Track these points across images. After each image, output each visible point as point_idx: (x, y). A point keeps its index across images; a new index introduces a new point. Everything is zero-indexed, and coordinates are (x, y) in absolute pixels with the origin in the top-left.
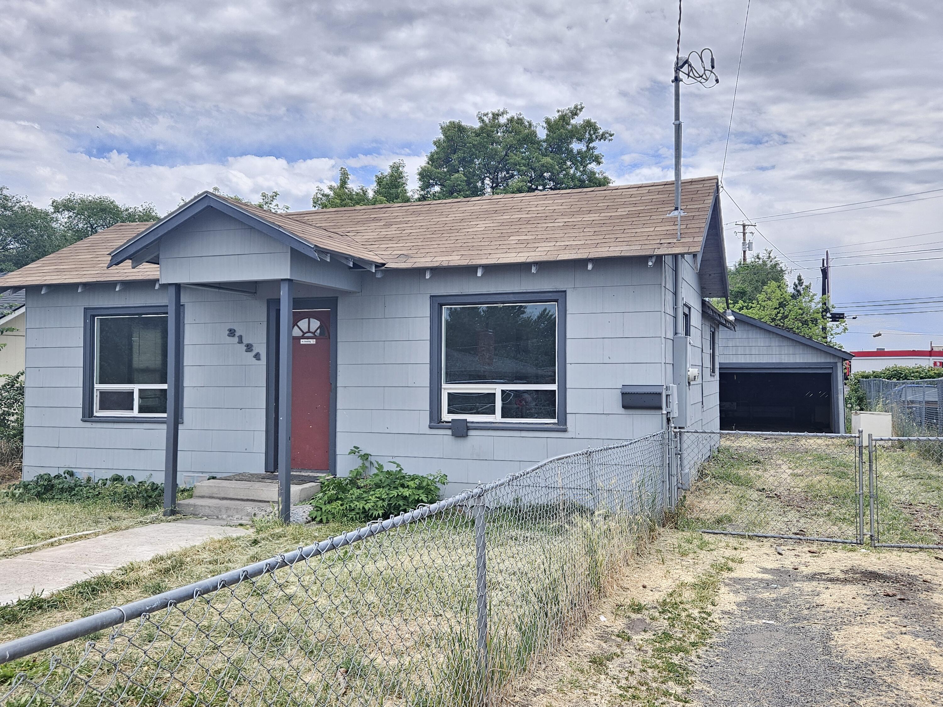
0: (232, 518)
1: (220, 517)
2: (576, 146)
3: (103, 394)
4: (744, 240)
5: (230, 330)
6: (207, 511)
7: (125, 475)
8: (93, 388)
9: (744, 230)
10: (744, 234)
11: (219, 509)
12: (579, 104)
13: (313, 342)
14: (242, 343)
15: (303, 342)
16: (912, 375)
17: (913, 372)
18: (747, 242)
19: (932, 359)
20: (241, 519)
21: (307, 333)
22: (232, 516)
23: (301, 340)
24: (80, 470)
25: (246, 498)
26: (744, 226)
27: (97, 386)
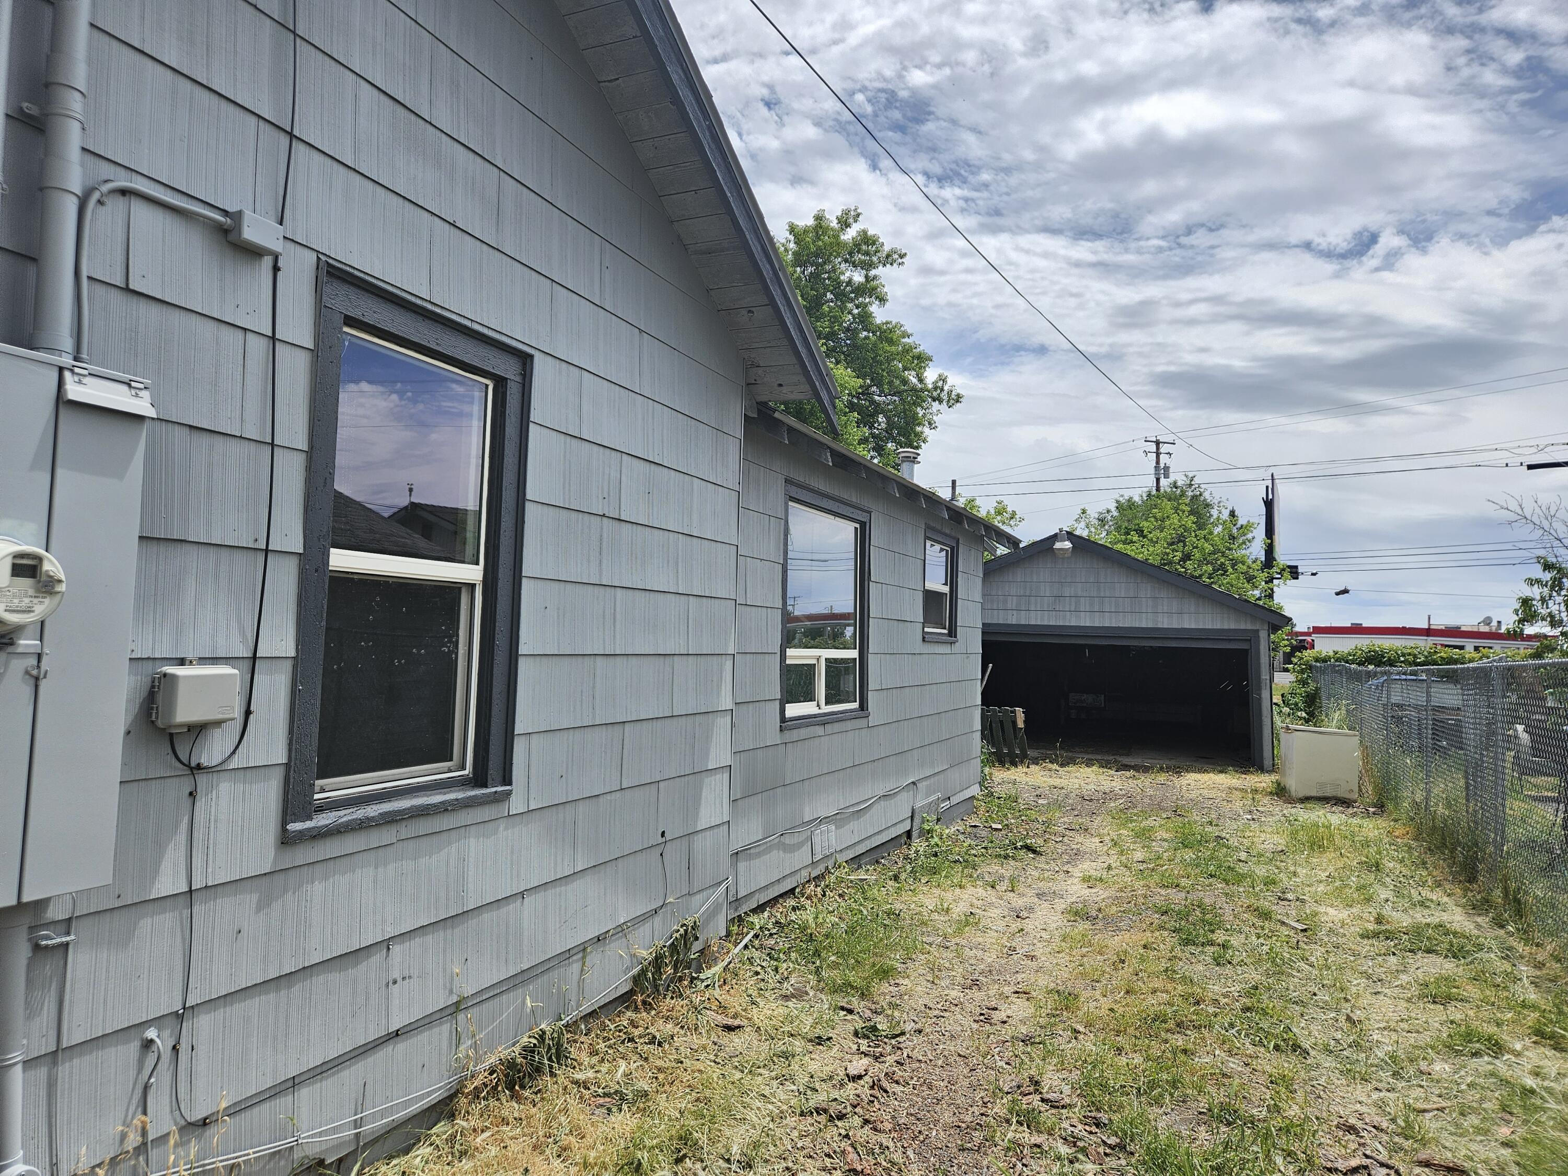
4: (1158, 462)
9: (1158, 448)
10: (1158, 454)
12: (853, 208)
16: (1402, 659)
17: (1403, 655)
18: (1162, 465)
19: (1431, 640)
26: (1158, 443)
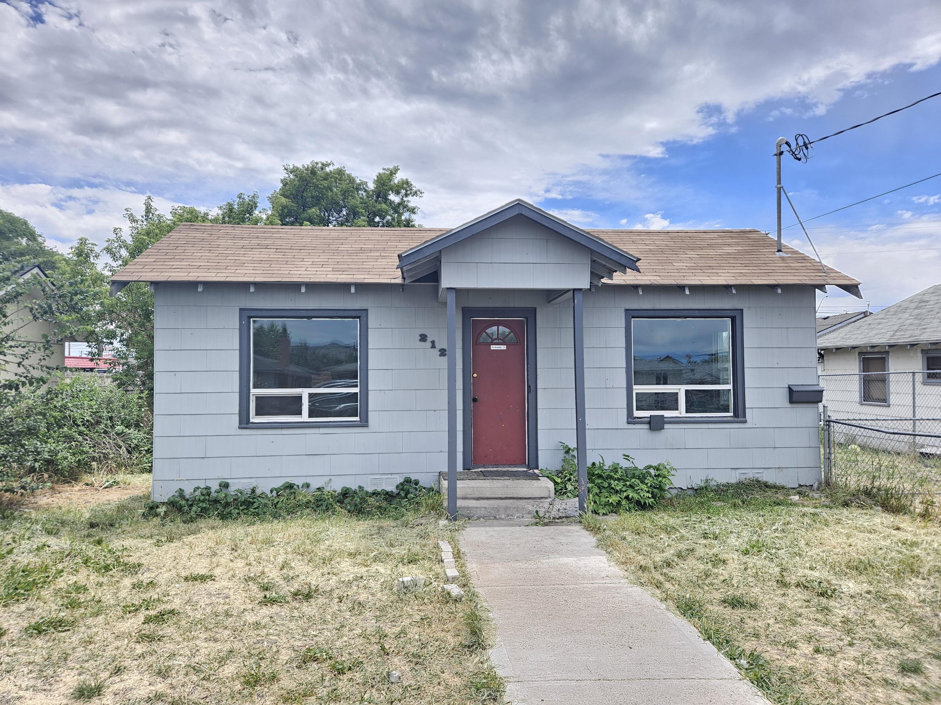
0: (512, 517)
1: (497, 516)
2: (394, 198)
3: (259, 399)
5: (421, 335)
6: (483, 512)
7: (299, 482)
8: (249, 392)
11: (497, 509)
13: (503, 347)
14: (435, 347)
15: (493, 347)
20: (523, 517)
21: (495, 339)
22: (512, 516)
23: (492, 346)
24: (237, 481)
25: (504, 496)
27: (254, 392)
